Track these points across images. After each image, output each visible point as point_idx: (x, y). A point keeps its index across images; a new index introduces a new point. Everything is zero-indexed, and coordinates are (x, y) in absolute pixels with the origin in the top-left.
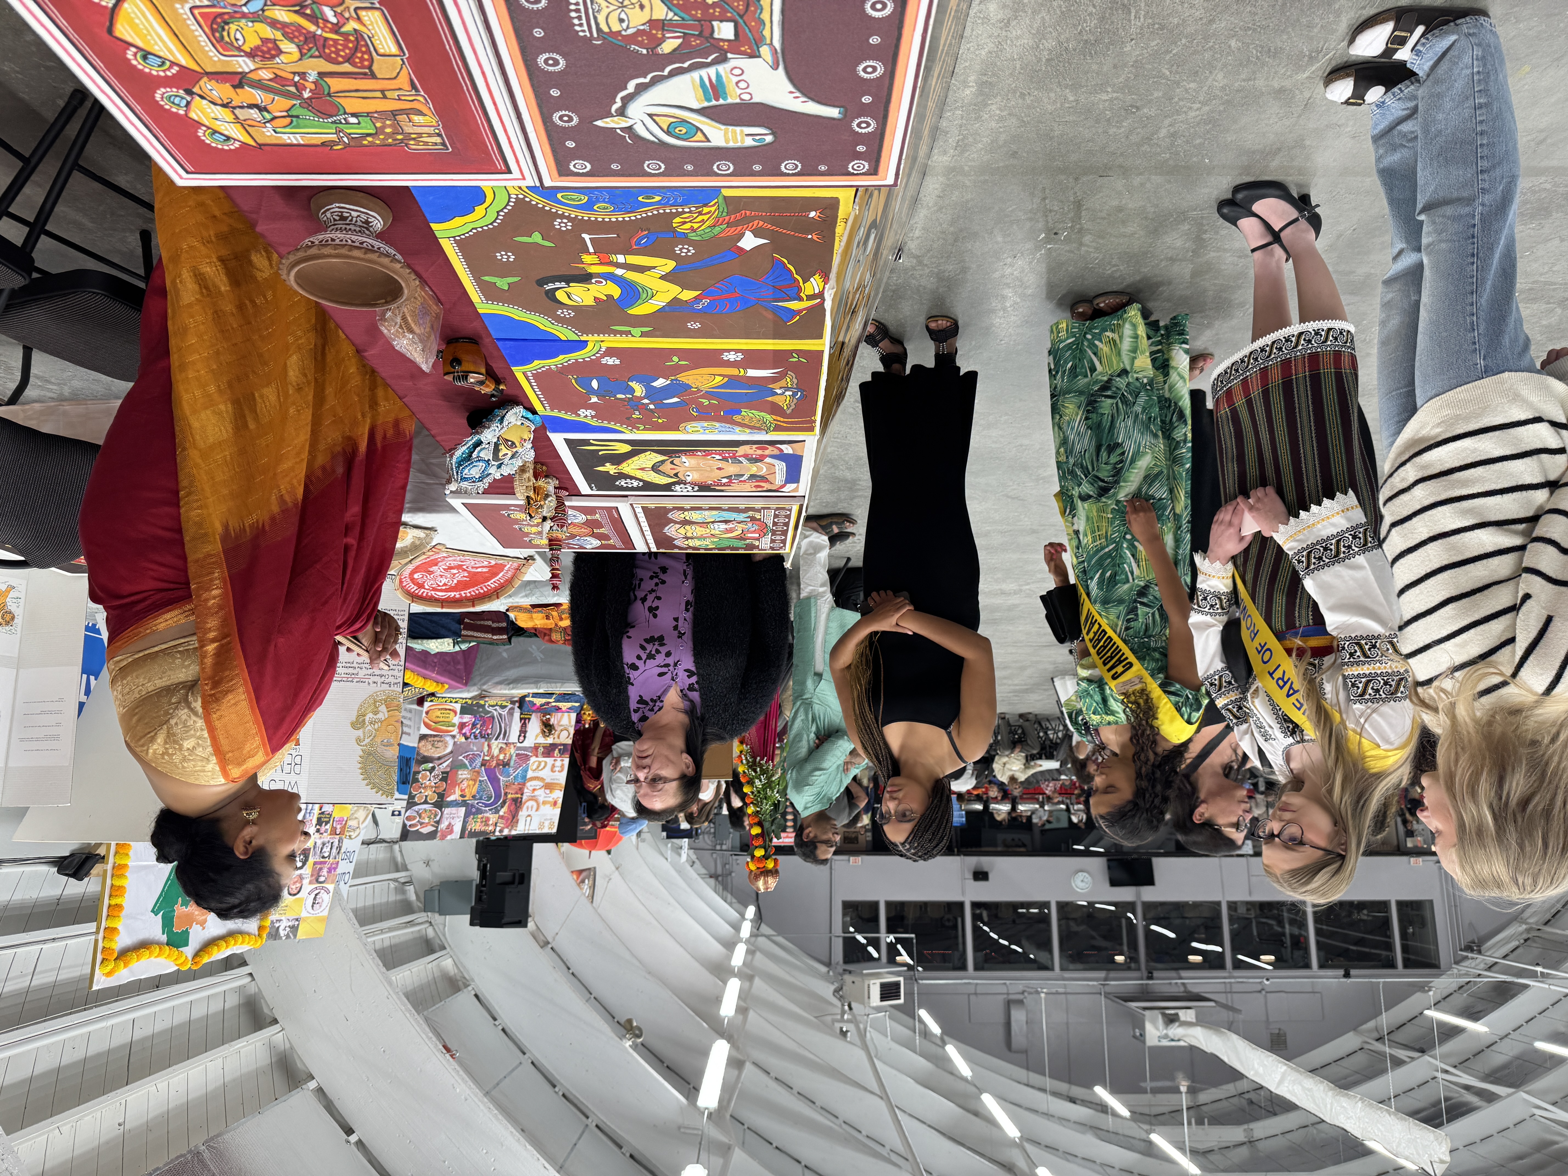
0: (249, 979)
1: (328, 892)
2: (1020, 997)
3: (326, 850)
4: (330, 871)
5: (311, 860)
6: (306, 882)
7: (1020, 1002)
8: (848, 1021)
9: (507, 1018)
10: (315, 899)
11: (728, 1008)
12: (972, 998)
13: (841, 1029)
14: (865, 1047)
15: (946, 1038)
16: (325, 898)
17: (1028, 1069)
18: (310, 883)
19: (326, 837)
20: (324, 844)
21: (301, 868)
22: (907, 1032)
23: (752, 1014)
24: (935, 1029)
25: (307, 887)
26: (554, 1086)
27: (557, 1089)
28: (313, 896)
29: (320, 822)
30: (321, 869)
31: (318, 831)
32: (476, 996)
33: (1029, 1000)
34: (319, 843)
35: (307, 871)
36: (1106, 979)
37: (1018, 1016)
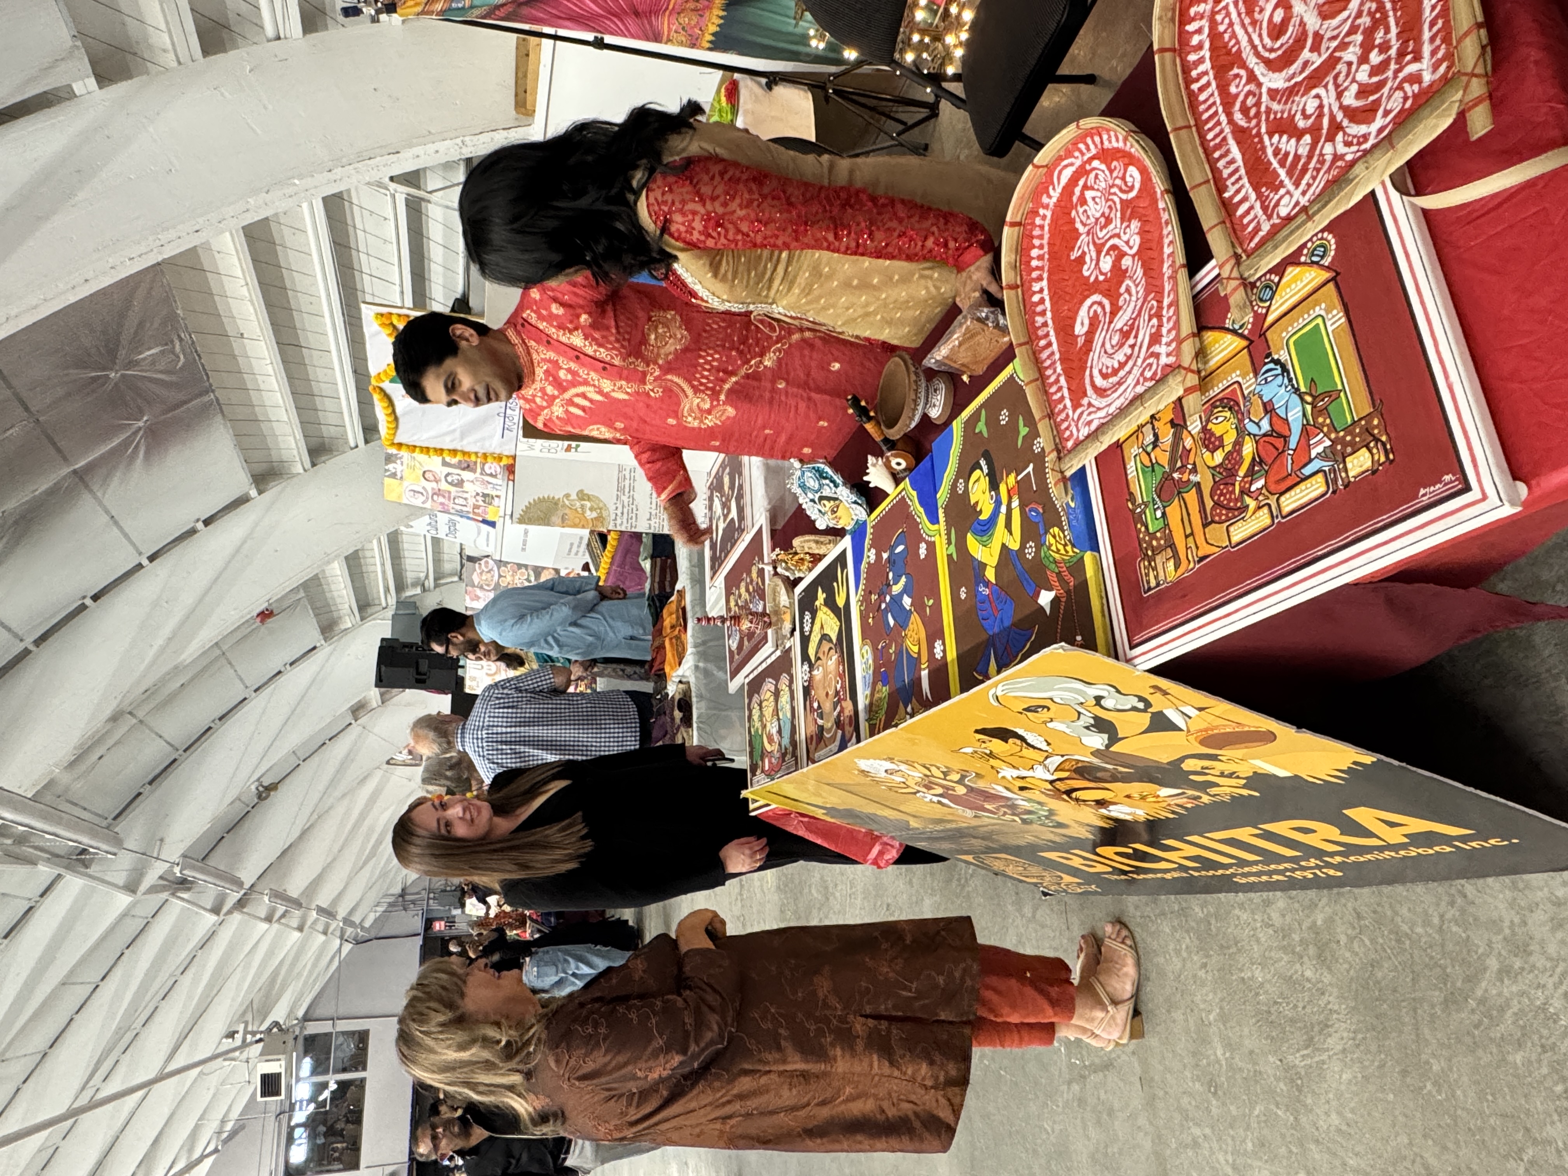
0: (353, 445)
1: (424, 503)
3: (461, 501)
4: (442, 504)
5: (453, 489)
6: (434, 485)
8: (244, 1039)
10: (418, 492)
13: (237, 1032)
14: (213, 1058)
16: (418, 501)
19: (472, 501)
20: (466, 499)
25: (430, 486)
26: (220, 719)
27: (217, 721)
28: (421, 491)
29: (485, 495)
30: (444, 497)
31: (478, 494)
34: (468, 495)
35: (444, 486)
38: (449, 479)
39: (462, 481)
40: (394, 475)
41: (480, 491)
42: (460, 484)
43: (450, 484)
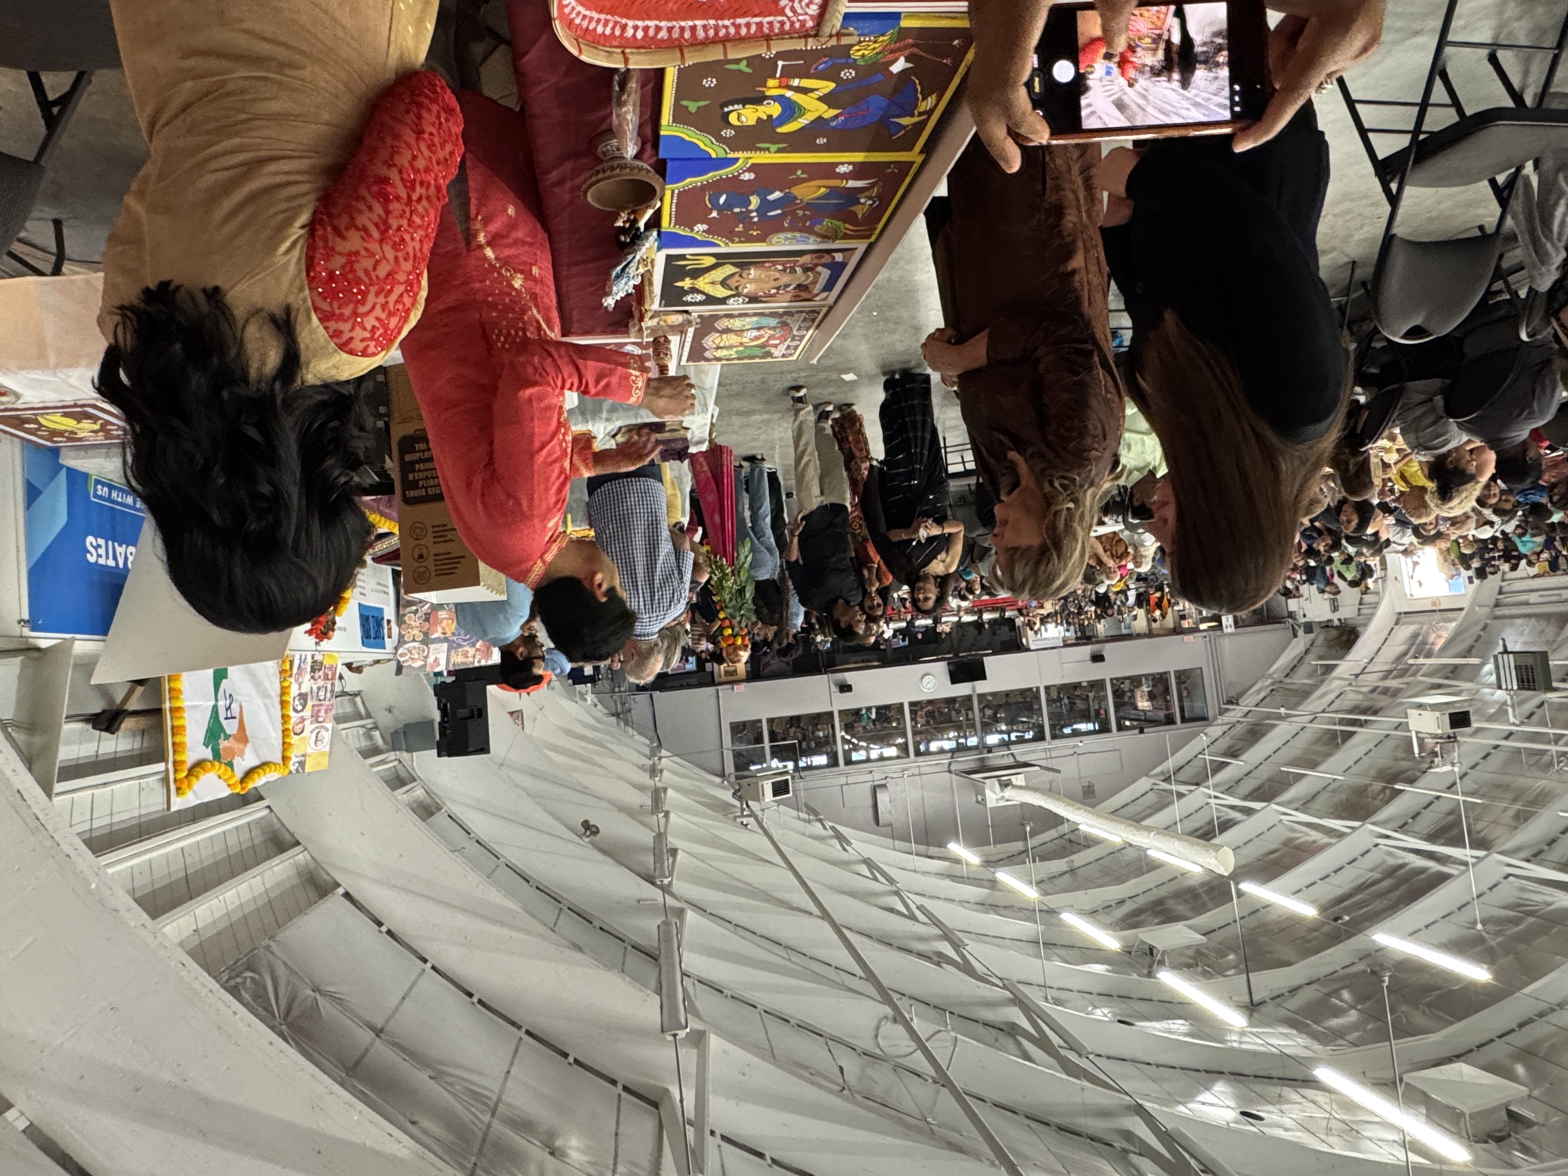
1: (327, 730)
2: (884, 782)
3: (322, 693)
5: (310, 704)
6: (307, 723)
7: (885, 786)
8: (748, 816)
10: (317, 736)
12: (845, 787)
13: (742, 822)
14: (765, 832)
17: (893, 838)
18: (312, 723)
19: (321, 683)
20: (319, 688)
21: (302, 710)
25: (309, 726)
26: (528, 881)
27: (531, 884)
28: (314, 734)
29: (313, 670)
30: (319, 711)
31: (313, 677)
33: (892, 783)
34: (315, 688)
37: (884, 798)
38: (299, 708)
39: (300, 695)
40: (302, 764)
41: (308, 676)
42: (303, 697)
43: (304, 706)
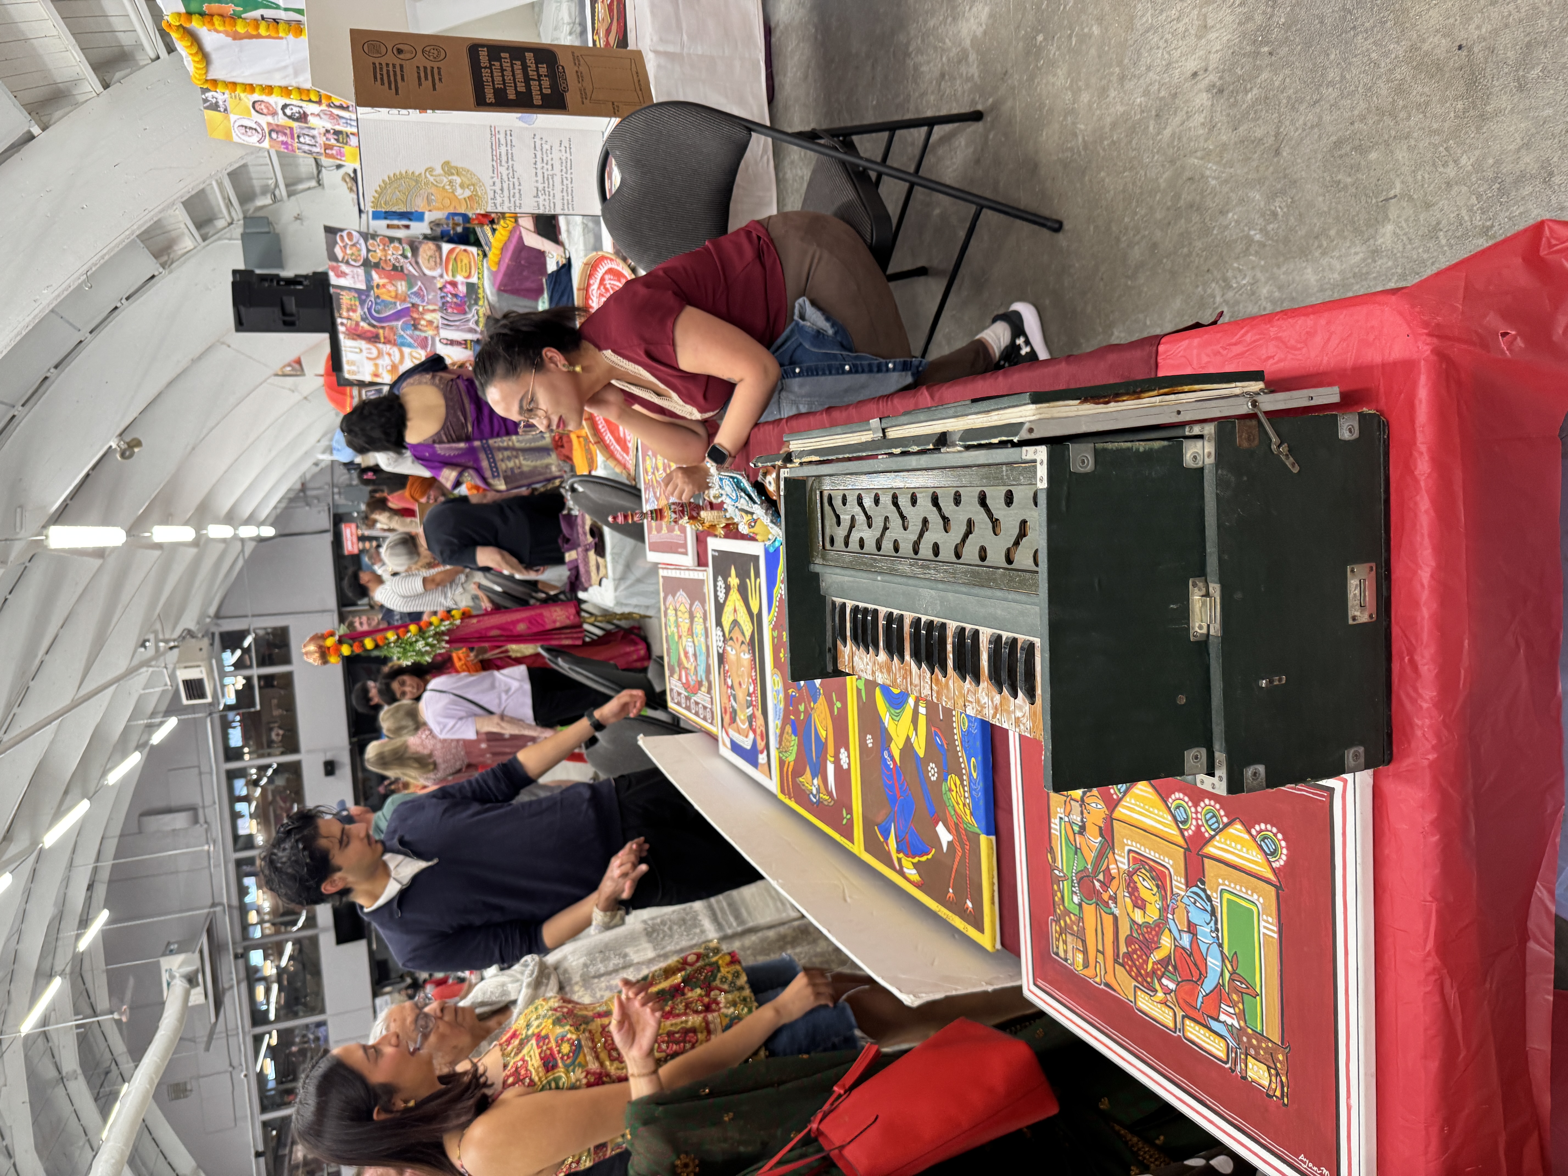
0: (153, 56)
1: (260, 142)
2: (200, 820)
4: (284, 143)
5: (294, 124)
6: (269, 119)
7: (196, 821)
8: (157, 648)
9: (131, 312)
10: (251, 128)
11: (162, 534)
12: (196, 771)
13: (148, 641)
14: (131, 672)
15: (147, 749)
16: (253, 139)
17: (120, 836)
18: (269, 124)
19: (321, 140)
21: (285, 114)
22: (150, 709)
23: (157, 553)
24: (157, 738)
25: (264, 120)
26: (56, 367)
27: (52, 370)
29: (337, 133)
30: (285, 134)
31: (327, 131)
32: (153, 277)
33: (200, 829)
35: (282, 120)
36: (230, 906)
37: (180, 821)
38: (288, 112)
39: (305, 114)
40: (215, 107)
41: (329, 126)
42: (303, 117)
43: (290, 117)
